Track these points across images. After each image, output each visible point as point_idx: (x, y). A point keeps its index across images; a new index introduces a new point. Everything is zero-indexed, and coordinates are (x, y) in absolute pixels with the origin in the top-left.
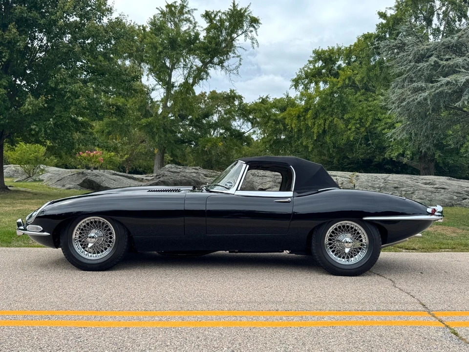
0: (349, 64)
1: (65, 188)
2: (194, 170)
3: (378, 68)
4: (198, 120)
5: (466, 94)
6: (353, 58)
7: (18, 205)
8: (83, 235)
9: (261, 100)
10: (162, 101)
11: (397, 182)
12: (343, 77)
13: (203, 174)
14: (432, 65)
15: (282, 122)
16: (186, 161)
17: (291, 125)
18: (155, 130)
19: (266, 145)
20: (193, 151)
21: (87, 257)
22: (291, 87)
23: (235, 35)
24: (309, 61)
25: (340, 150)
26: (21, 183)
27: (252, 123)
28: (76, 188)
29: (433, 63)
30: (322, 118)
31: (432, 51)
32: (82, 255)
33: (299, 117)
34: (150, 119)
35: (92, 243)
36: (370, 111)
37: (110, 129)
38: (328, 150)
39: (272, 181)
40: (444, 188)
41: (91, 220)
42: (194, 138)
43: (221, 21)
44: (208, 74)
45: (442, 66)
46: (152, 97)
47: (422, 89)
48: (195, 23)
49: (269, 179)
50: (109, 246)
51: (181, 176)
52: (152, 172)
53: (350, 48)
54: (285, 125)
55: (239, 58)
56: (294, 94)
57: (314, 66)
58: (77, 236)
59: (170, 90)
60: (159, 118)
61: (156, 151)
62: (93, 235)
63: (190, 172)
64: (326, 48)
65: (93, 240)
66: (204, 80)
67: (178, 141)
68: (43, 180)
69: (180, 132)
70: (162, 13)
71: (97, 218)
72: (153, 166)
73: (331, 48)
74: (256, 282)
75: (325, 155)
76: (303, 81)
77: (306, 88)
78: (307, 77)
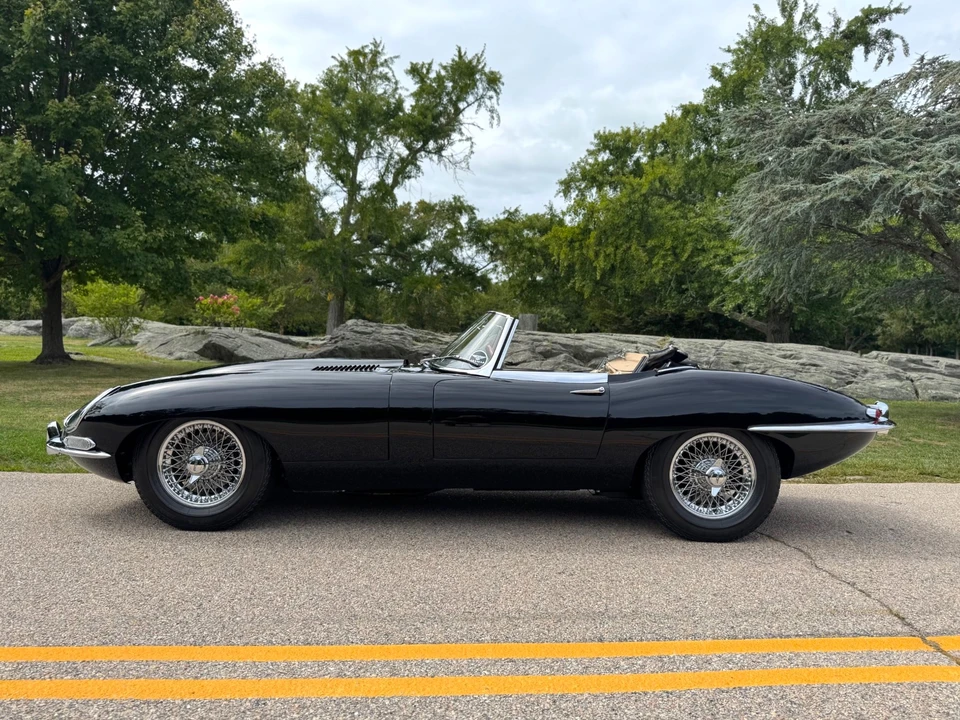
0: (652, 157)
1: (172, 358)
2: (395, 330)
3: (703, 163)
4: (402, 246)
5: (879, 204)
6: (660, 148)
7: (84, 387)
8: (181, 459)
9: (506, 215)
10: (341, 212)
11: (737, 354)
12: (651, 178)
13: (411, 336)
14: (817, 152)
15: (542, 252)
16: (380, 315)
17: (559, 255)
18: (327, 260)
19: (515, 292)
20: (392, 297)
21: (188, 502)
22: (557, 194)
23: (462, 105)
24: (588, 150)
25: (636, 300)
26: (97, 349)
27: (491, 253)
28: (193, 358)
29: (819, 148)
30: (612, 243)
31: (815, 128)
32: (178, 498)
33: (572, 241)
34: (320, 243)
35: (196, 474)
36: (690, 234)
37: (252, 259)
38: (617, 300)
39: (529, 350)
40: (814, 365)
41: (196, 428)
42: (395, 276)
43: (440, 79)
44: (418, 168)
45: (834, 153)
46: (324, 207)
47: (799, 195)
48: (396, 83)
49: (523, 347)
50: (233, 480)
51: (374, 340)
52: (324, 333)
53: (655, 131)
54: (547, 257)
55: (469, 143)
56: (561, 204)
57: (596, 159)
58: (168, 461)
59: (355, 194)
60: (336, 240)
61: (330, 297)
62: (198, 458)
63: (388, 332)
64: (617, 130)
65: (200, 468)
66: (412, 180)
67: (368, 281)
68: (136, 344)
69: (371, 267)
70: (342, 64)
71: (208, 423)
72: (325, 322)
73: (626, 129)
74: (536, 558)
75: (609, 307)
76: (578, 184)
77: (582, 194)
78: (584, 178)
